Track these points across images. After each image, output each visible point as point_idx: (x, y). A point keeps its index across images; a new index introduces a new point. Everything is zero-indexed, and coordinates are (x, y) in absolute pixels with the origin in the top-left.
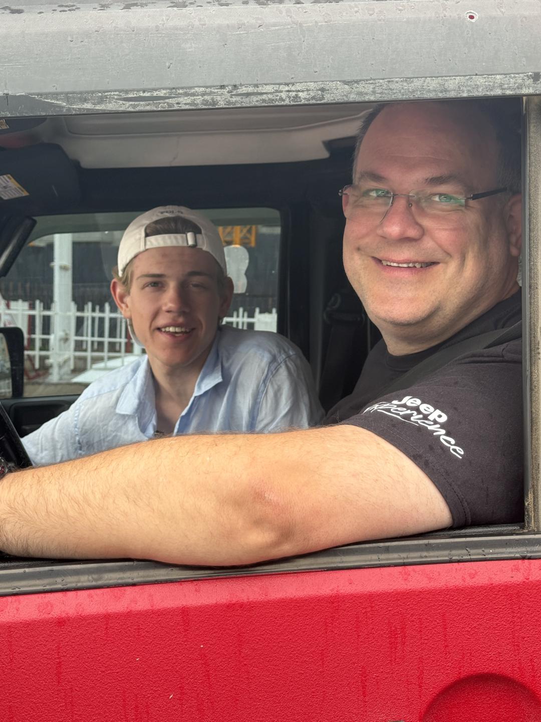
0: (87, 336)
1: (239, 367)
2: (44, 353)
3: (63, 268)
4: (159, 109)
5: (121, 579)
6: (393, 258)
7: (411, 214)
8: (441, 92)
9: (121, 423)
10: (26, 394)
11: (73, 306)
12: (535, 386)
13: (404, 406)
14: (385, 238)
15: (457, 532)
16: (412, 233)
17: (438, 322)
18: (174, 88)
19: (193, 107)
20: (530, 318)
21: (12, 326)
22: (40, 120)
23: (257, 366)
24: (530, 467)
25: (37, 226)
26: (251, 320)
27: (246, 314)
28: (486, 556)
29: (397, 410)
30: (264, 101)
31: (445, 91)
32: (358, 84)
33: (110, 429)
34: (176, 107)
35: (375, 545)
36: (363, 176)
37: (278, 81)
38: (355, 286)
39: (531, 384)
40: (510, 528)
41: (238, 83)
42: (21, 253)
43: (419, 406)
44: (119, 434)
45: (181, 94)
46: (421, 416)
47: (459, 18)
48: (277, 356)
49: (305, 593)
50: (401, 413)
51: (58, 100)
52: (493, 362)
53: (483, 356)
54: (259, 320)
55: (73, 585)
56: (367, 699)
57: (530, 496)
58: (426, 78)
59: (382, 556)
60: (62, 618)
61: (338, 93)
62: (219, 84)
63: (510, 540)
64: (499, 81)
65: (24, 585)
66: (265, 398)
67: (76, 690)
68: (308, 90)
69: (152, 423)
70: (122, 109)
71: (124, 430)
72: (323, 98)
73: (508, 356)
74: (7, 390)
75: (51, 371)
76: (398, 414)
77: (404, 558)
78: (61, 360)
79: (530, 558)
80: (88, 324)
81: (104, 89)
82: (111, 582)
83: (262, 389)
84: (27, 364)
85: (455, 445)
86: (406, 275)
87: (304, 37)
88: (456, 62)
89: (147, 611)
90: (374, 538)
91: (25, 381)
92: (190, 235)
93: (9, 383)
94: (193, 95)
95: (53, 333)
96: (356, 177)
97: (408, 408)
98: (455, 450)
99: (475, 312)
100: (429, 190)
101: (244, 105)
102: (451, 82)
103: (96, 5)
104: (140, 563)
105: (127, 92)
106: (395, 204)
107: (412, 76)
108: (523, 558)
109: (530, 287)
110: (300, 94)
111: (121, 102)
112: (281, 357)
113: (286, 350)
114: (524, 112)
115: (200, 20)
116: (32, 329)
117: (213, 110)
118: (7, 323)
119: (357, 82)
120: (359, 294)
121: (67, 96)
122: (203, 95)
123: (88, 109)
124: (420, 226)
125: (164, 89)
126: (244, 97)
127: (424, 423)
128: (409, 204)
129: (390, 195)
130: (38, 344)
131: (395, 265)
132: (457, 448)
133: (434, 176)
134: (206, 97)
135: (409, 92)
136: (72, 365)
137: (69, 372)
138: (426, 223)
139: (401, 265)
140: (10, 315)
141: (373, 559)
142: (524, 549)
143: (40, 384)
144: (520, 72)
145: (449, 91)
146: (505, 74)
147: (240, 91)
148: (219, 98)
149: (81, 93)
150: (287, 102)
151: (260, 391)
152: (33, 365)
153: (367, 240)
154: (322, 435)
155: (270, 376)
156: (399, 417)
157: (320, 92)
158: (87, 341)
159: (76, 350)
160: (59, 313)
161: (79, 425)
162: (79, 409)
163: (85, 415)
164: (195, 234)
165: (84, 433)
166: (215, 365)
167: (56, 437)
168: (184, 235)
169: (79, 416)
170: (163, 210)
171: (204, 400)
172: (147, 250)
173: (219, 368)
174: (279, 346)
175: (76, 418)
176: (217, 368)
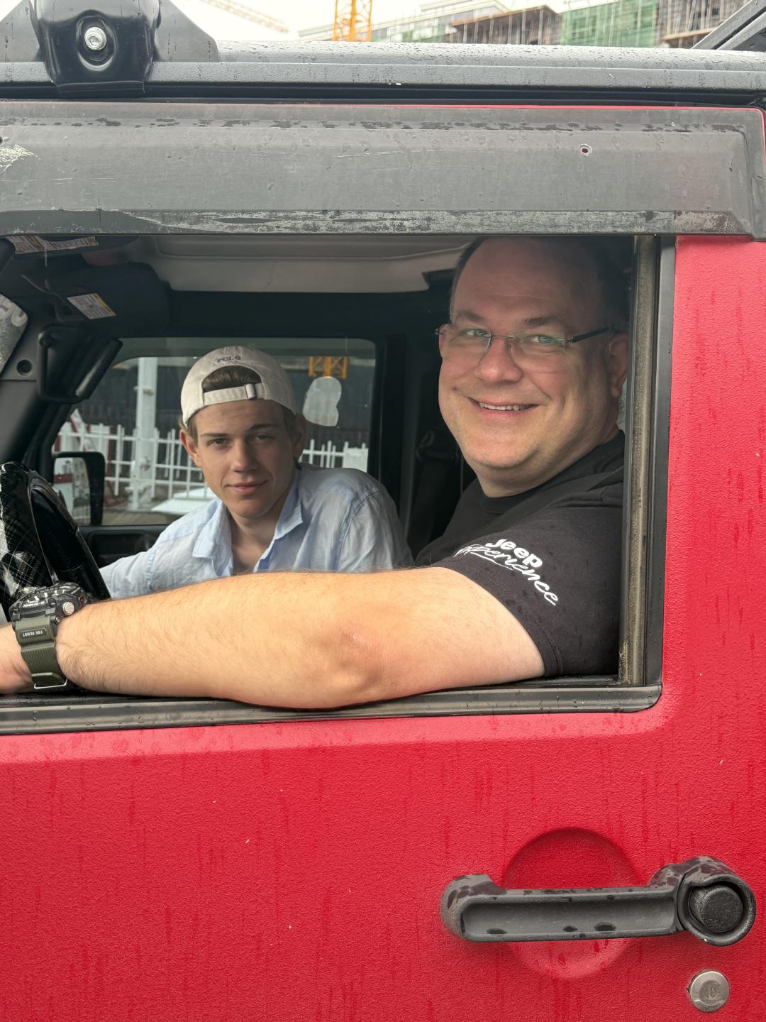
0: (169, 464)
1: (320, 505)
2: (124, 480)
3: (147, 393)
4: (258, 232)
5: (200, 718)
6: (491, 401)
7: (510, 356)
8: (551, 227)
10: (104, 523)
11: (156, 433)
12: (635, 535)
13: (498, 549)
14: (482, 380)
15: (549, 682)
16: (511, 375)
17: (536, 465)
18: (274, 211)
19: (294, 232)
20: (633, 464)
21: (92, 450)
22: (131, 238)
23: (339, 505)
24: (626, 618)
25: (123, 348)
26: (339, 454)
27: (334, 448)
28: (578, 708)
29: (491, 553)
30: (367, 228)
31: (555, 226)
32: (466, 215)
34: (276, 231)
35: (464, 692)
36: (460, 315)
37: (382, 209)
38: (451, 426)
39: (631, 533)
40: (603, 680)
41: (341, 208)
42: (106, 375)
43: (513, 550)
44: (194, 577)
45: (281, 217)
46: (515, 560)
47: (573, 151)
48: (360, 494)
49: (390, 739)
50: (495, 557)
51: (152, 218)
52: (591, 506)
53: (581, 500)
54: (348, 454)
55: (150, 723)
56: (450, 849)
57: (625, 648)
58: (536, 211)
59: (471, 704)
60: (137, 757)
61: (444, 223)
62: (321, 209)
63: (602, 692)
64: (610, 218)
65: (99, 722)
66: (347, 538)
67: (149, 831)
68: (413, 219)
69: (228, 565)
70: (219, 230)
71: (199, 574)
72: (429, 228)
73: (607, 500)
74: (85, 517)
75: (130, 498)
76: (492, 558)
77: (493, 707)
78: (141, 487)
79: (622, 711)
80: (171, 455)
81: (201, 208)
82: (190, 721)
83: (344, 527)
84: (107, 490)
85: (549, 591)
86: (504, 418)
87: (411, 163)
88: (568, 197)
89: (226, 753)
90: (463, 685)
91: (104, 508)
92: (248, 387)
93: (87, 510)
94: (294, 218)
95: (134, 459)
96: (453, 315)
97: (502, 551)
98: (549, 596)
99: (575, 455)
100: (528, 332)
101: (347, 231)
102: (562, 217)
103: (196, 121)
104: (221, 702)
105: (225, 212)
106: (493, 346)
107: (522, 209)
108: (616, 711)
109: (634, 432)
110: (405, 223)
111: (218, 223)
112: (364, 495)
113: (369, 486)
114: (635, 251)
115: (304, 141)
116: (112, 455)
117: (314, 236)
118: (86, 447)
119: (465, 213)
120: (455, 434)
121: (163, 215)
122: (305, 219)
123: (184, 229)
124: (519, 369)
125: (264, 211)
126: (347, 223)
127: (518, 567)
128: (508, 346)
129: (488, 336)
130: (118, 470)
131: (493, 408)
132: (551, 594)
133: (534, 317)
134: (307, 222)
135: (518, 225)
136: (152, 493)
137: (149, 500)
138: (526, 365)
139: (498, 408)
140: (90, 439)
141: (461, 706)
142: (616, 702)
143: (120, 512)
144: (633, 209)
145: (559, 226)
146: (617, 212)
147: (343, 217)
148: (320, 223)
149: (177, 212)
150: (391, 231)
151: (343, 530)
152: (112, 491)
153: (463, 381)
154: (414, 577)
155: (352, 514)
156: (493, 561)
157: (426, 222)
158: (169, 470)
159: (157, 478)
160: (142, 439)
161: (153, 569)
162: (155, 553)
163: (159, 559)
164: (254, 384)
165: (157, 577)
166: (295, 506)
167: (130, 578)
168: (243, 388)
169: (153, 560)
170: (220, 357)
171: (282, 542)
172: (206, 407)
173: (298, 509)
174: (361, 483)
175: (150, 562)
176: (296, 509)
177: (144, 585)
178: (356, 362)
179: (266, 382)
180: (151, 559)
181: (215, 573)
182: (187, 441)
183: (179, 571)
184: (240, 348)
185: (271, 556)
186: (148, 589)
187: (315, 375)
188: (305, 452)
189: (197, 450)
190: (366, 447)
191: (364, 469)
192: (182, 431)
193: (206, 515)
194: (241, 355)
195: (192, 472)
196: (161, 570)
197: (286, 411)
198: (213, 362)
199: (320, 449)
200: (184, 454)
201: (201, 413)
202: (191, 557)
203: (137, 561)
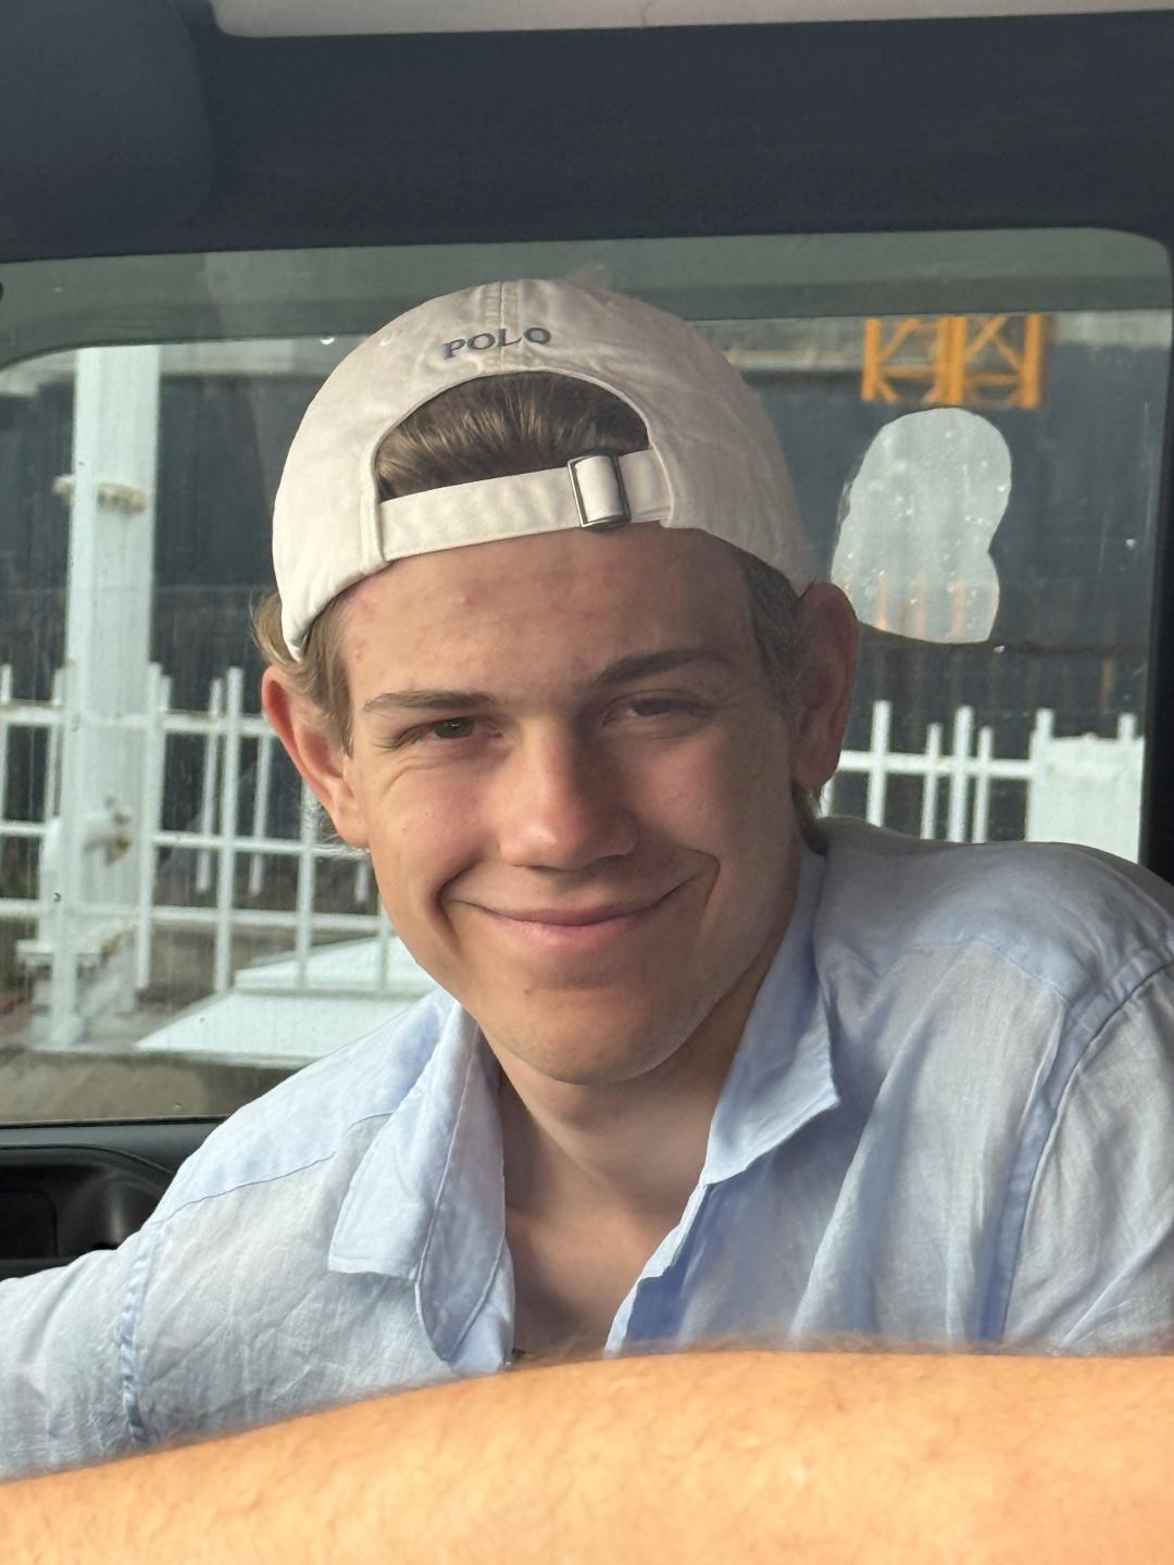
0: (217, 829)
1: (918, 1022)
2: (9, 909)
3: (116, 503)
9: (344, 1312)
11: (156, 686)
23: (1007, 1020)
26: (1009, 769)
27: (986, 737)
33: (290, 1341)
44: (332, 1366)
48: (1107, 970)
54: (1050, 770)
66: (1051, 1175)
69: (490, 1309)
71: (355, 1349)
75: (41, 993)
78: (90, 943)
80: (223, 788)
83: (1036, 1127)
92: (589, 471)
95: (56, 813)
112: (1124, 970)
113: (1152, 932)
136: (139, 968)
137: (128, 1003)
151: (1028, 1140)
155: (1074, 1066)
158: (215, 855)
159: (161, 898)
160: (93, 718)
161: (145, 1330)
162: (154, 1254)
163: (176, 1280)
164: (613, 457)
165: (163, 1366)
166: (801, 1027)
167: (40, 1372)
168: (563, 473)
169: (147, 1285)
170: (456, 332)
171: (743, 1201)
172: (393, 564)
173: (817, 1042)
174: (1116, 918)
175: (131, 1298)
176: (808, 1040)
177: (104, 1406)
178: (1087, 328)
179: (672, 444)
180: (136, 1280)
181: (428, 1344)
182: (299, 723)
183: (263, 1338)
184: (548, 289)
185: (691, 1269)
186: (125, 1427)
187: (890, 396)
188: (849, 761)
189: (346, 766)
190: (1138, 733)
191: (1125, 842)
192: (273, 674)
193: (387, 1074)
194: (552, 322)
195: (322, 865)
196: (181, 1337)
197: (760, 577)
198: (420, 358)
199: (919, 748)
200: (287, 784)
201: (366, 594)
202: (323, 1272)
203: (71, 1293)
